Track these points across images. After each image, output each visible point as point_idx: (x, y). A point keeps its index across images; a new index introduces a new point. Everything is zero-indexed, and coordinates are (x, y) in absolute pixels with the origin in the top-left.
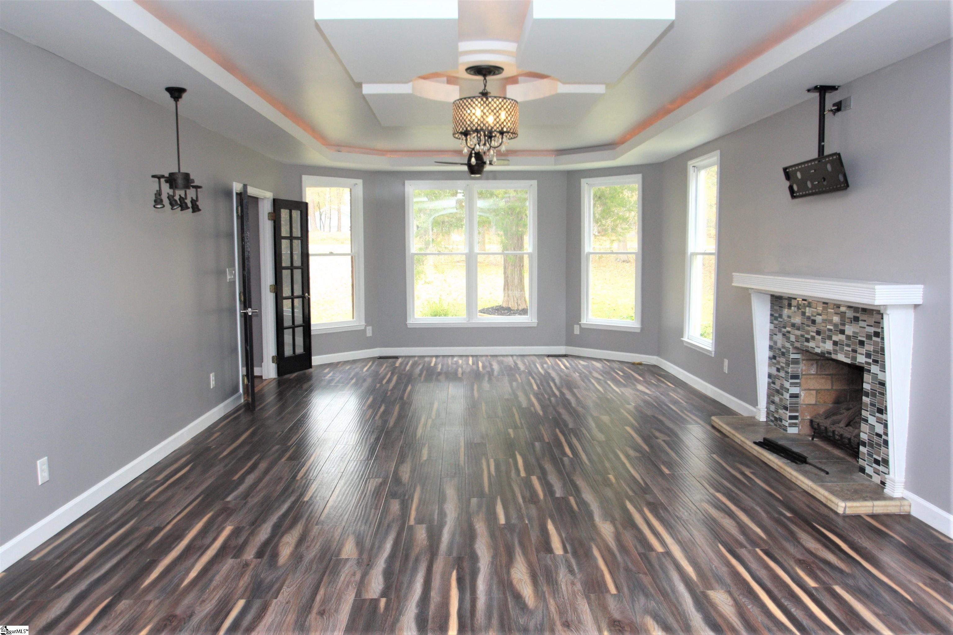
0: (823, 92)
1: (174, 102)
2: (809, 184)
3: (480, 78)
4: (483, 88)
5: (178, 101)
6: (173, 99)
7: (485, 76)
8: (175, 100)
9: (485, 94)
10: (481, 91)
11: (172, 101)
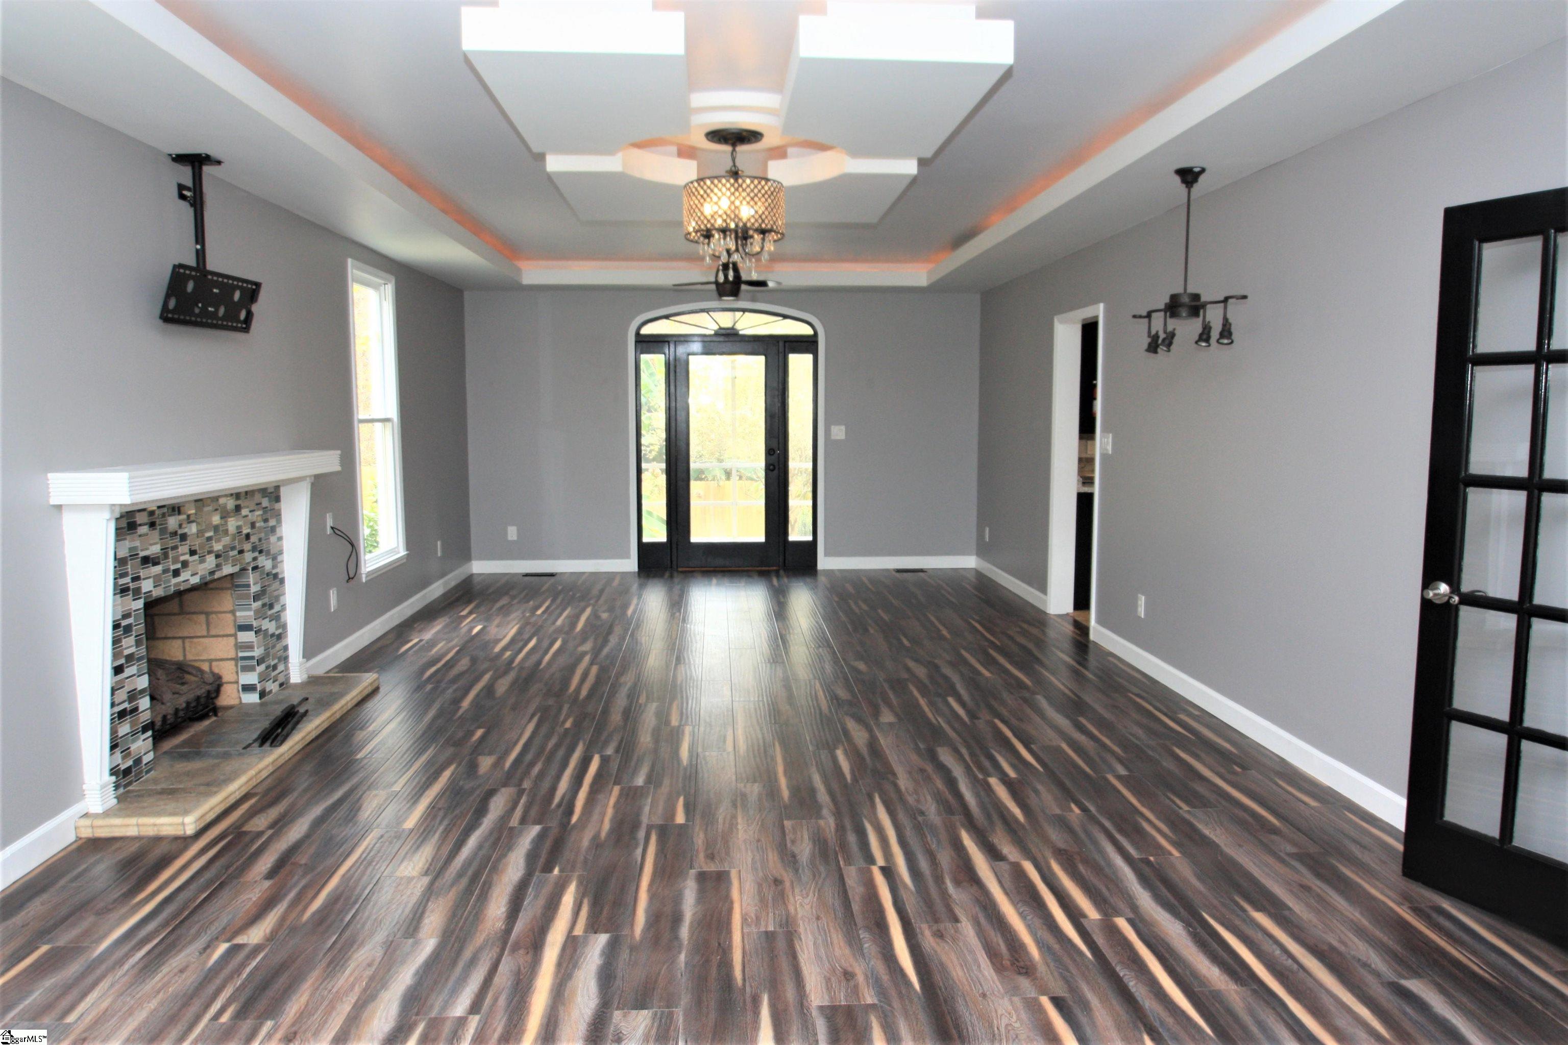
0: (197, 164)
1: (1187, 190)
2: (222, 311)
3: (727, 148)
4: (731, 164)
5: (1192, 186)
6: (1184, 186)
7: (734, 145)
8: (1187, 187)
9: (735, 174)
10: (728, 168)
11: (1182, 188)
